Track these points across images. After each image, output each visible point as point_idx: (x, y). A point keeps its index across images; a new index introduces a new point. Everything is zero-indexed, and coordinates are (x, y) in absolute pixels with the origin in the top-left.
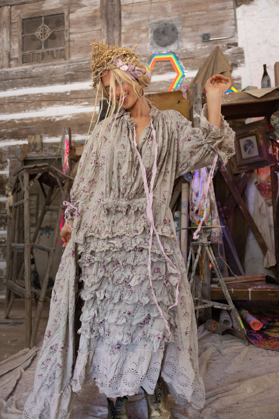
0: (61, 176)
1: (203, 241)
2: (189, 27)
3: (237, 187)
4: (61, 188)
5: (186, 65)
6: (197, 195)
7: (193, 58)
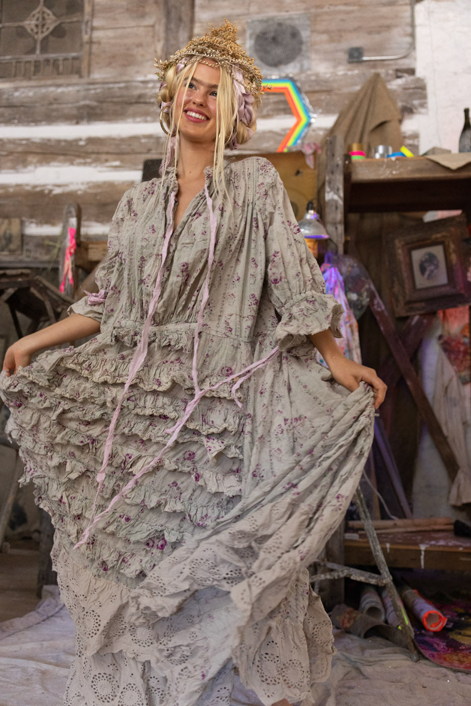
2: (324, 32)
3: (404, 342)
5: (316, 104)
7: (329, 92)
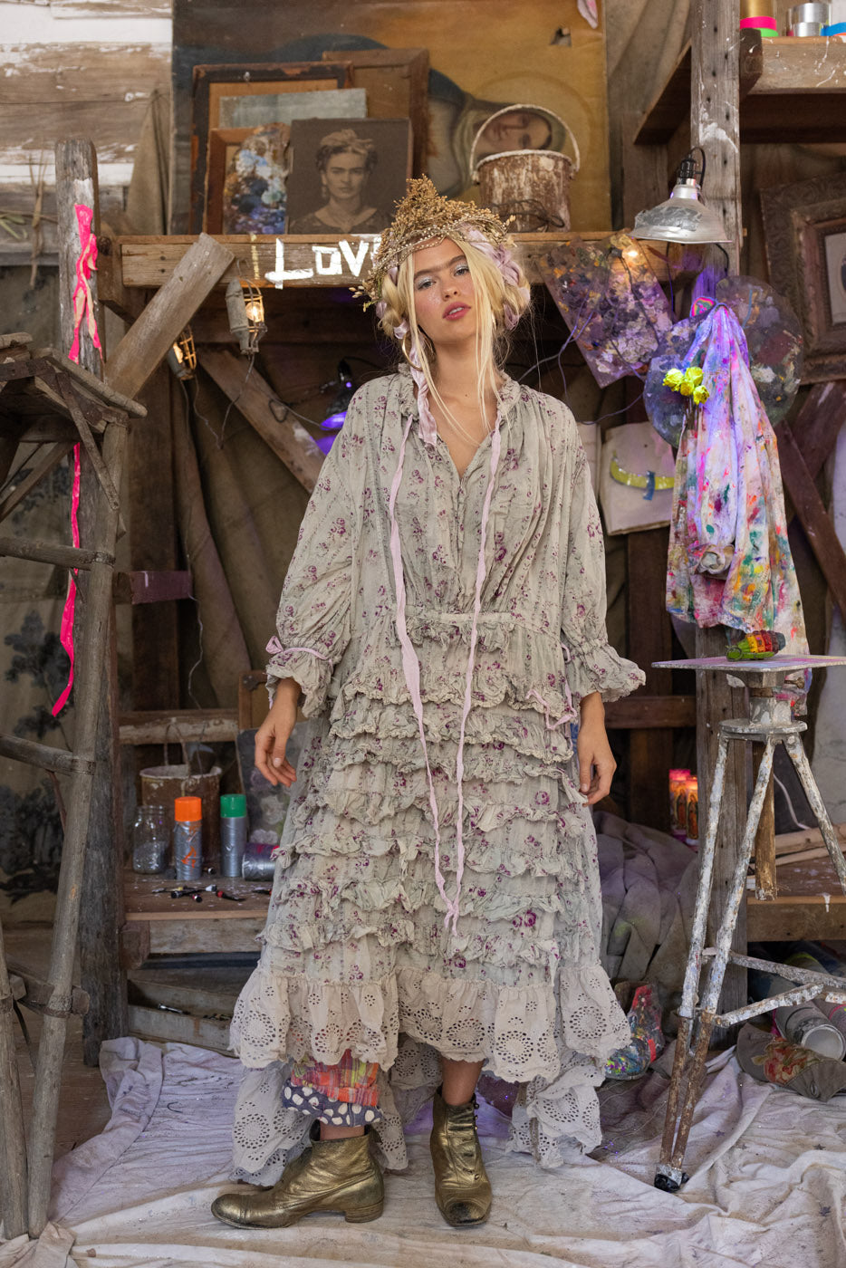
0: (88, 396)
1: (775, 720)
3: (800, 446)
4: (95, 454)
6: (718, 506)
